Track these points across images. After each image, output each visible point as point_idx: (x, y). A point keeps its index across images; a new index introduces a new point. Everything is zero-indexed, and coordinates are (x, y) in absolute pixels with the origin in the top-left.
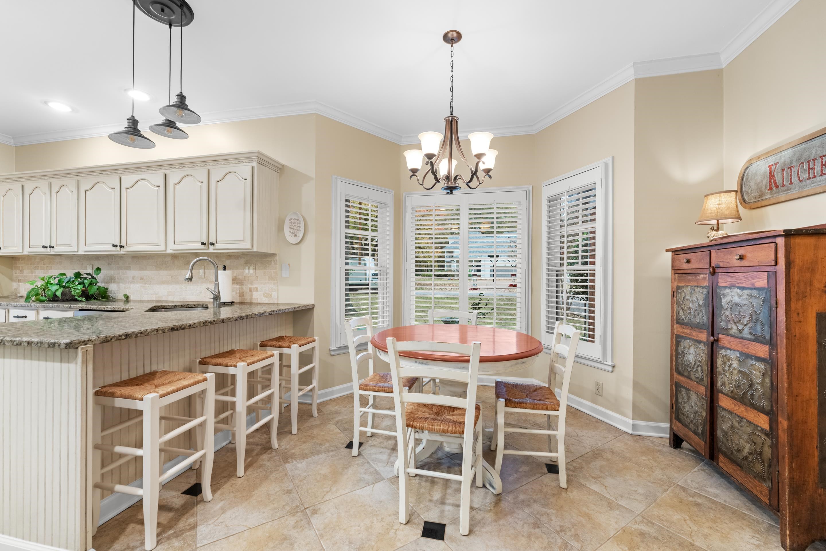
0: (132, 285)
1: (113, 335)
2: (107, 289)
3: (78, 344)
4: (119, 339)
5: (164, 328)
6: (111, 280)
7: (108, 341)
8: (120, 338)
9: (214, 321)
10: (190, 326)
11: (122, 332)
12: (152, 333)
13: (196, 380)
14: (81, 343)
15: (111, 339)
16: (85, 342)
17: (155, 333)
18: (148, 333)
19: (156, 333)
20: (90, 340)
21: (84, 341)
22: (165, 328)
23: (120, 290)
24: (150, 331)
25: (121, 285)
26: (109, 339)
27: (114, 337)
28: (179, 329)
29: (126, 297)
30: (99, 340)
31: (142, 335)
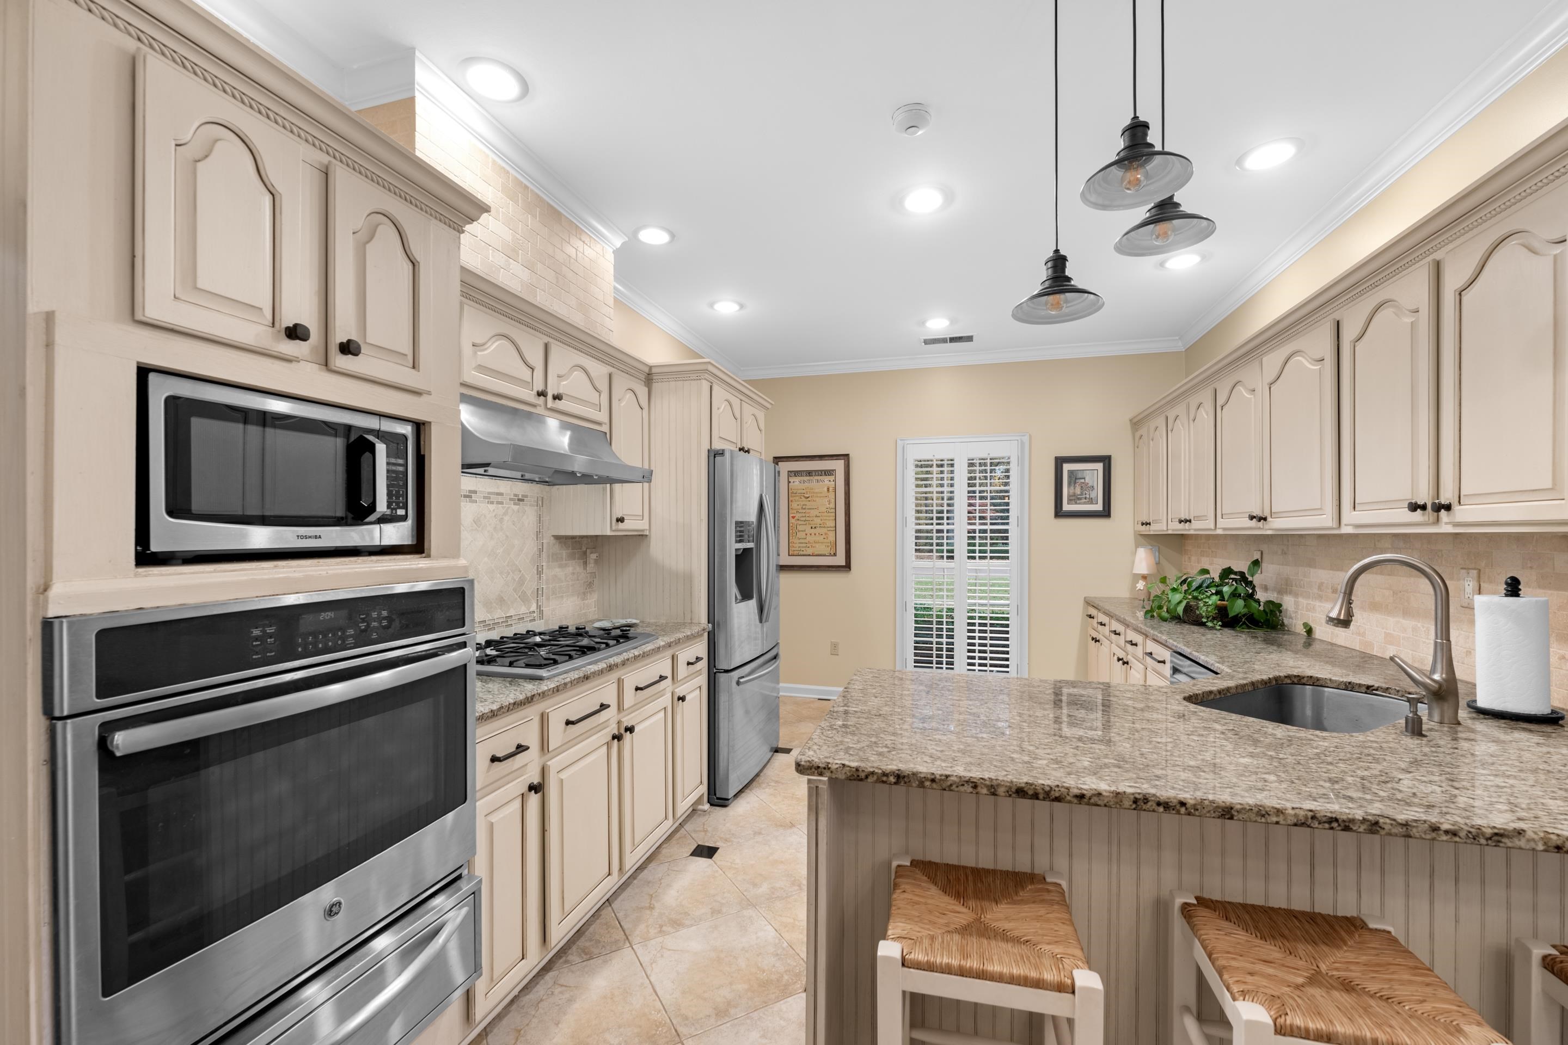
0: (1317, 603)
1: (872, 770)
2: (1280, 605)
3: (807, 769)
4: (884, 782)
5: (995, 783)
6: (1286, 587)
7: (861, 780)
8: (885, 779)
9: (1183, 804)
10: (1081, 797)
11: (892, 767)
12: (962, 789)
13: (1033, 974)
14: (813, 770)
15: (867, 777)
16: (820, 770)
17: (968, 788)
18: (951, 785)
19: (971, 790)
20: (827, 768)
21: (819, 767)
22: (998, 785)
23: (1299, 612)
24: (955, 782)
25: (1300, 599)
26: (863, 775)
27: (873, 773)
28: (1041, 796)
29: (1308, 628)
30: (843, 772)
31: (934, 786)
